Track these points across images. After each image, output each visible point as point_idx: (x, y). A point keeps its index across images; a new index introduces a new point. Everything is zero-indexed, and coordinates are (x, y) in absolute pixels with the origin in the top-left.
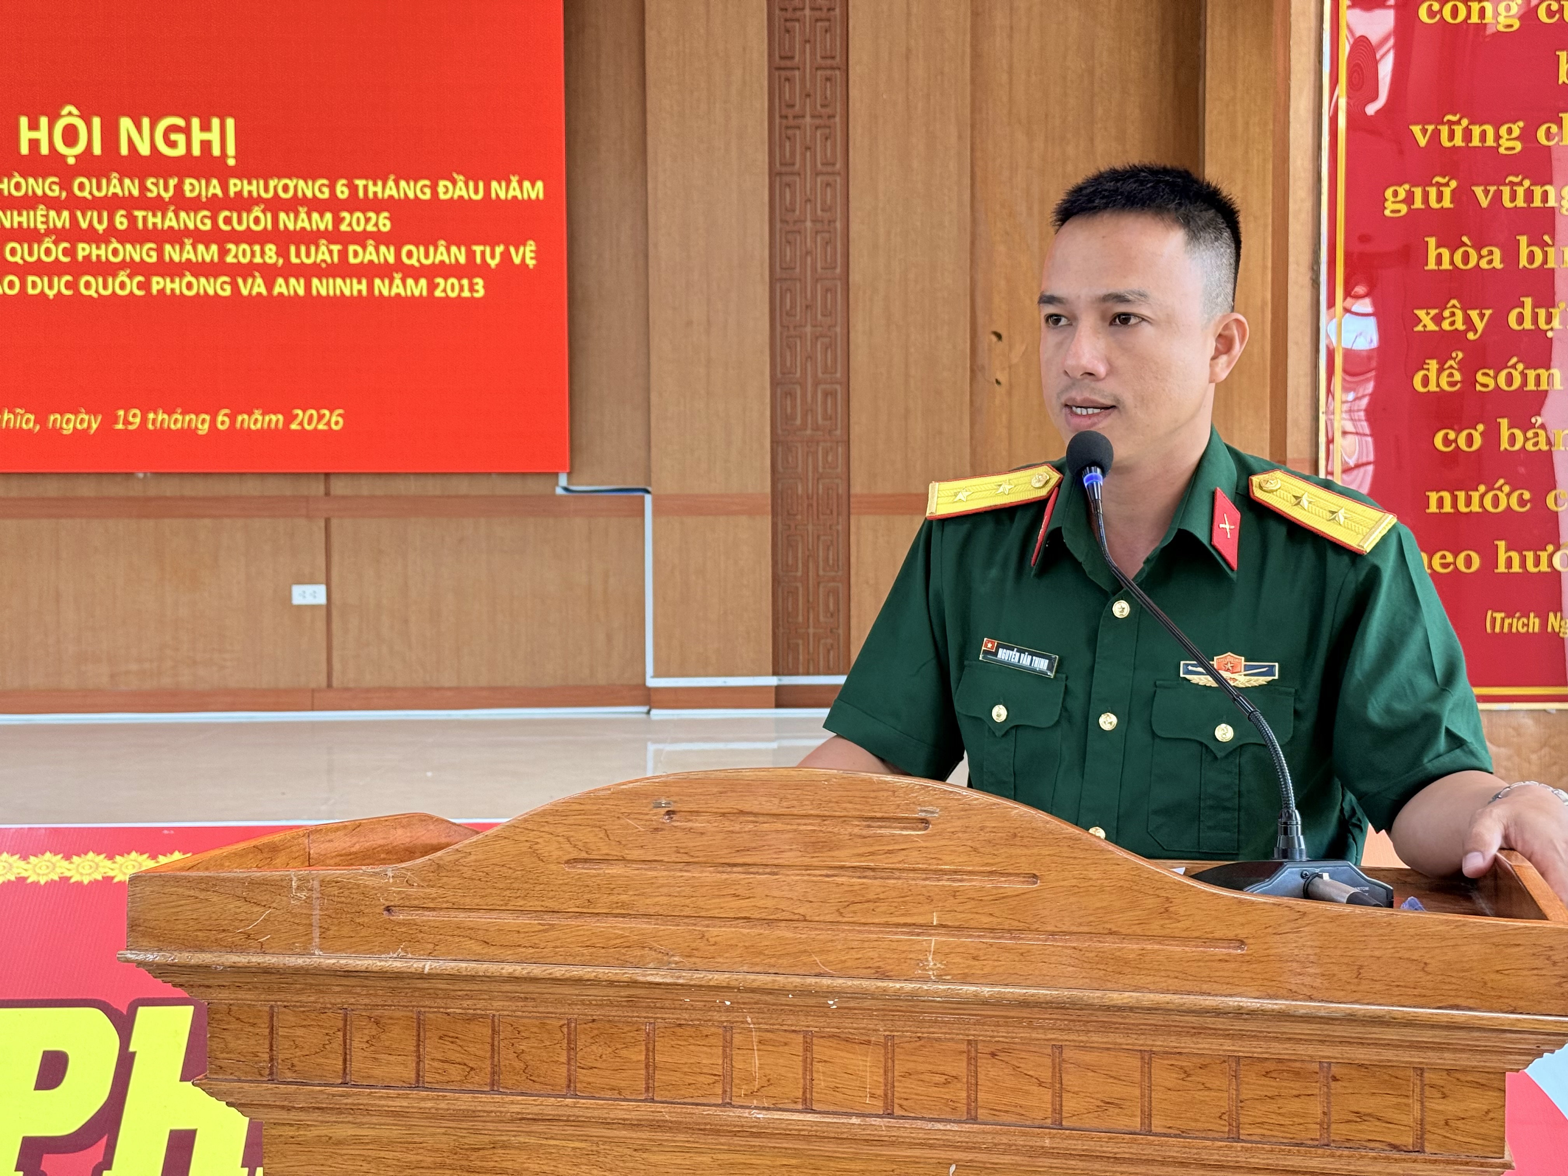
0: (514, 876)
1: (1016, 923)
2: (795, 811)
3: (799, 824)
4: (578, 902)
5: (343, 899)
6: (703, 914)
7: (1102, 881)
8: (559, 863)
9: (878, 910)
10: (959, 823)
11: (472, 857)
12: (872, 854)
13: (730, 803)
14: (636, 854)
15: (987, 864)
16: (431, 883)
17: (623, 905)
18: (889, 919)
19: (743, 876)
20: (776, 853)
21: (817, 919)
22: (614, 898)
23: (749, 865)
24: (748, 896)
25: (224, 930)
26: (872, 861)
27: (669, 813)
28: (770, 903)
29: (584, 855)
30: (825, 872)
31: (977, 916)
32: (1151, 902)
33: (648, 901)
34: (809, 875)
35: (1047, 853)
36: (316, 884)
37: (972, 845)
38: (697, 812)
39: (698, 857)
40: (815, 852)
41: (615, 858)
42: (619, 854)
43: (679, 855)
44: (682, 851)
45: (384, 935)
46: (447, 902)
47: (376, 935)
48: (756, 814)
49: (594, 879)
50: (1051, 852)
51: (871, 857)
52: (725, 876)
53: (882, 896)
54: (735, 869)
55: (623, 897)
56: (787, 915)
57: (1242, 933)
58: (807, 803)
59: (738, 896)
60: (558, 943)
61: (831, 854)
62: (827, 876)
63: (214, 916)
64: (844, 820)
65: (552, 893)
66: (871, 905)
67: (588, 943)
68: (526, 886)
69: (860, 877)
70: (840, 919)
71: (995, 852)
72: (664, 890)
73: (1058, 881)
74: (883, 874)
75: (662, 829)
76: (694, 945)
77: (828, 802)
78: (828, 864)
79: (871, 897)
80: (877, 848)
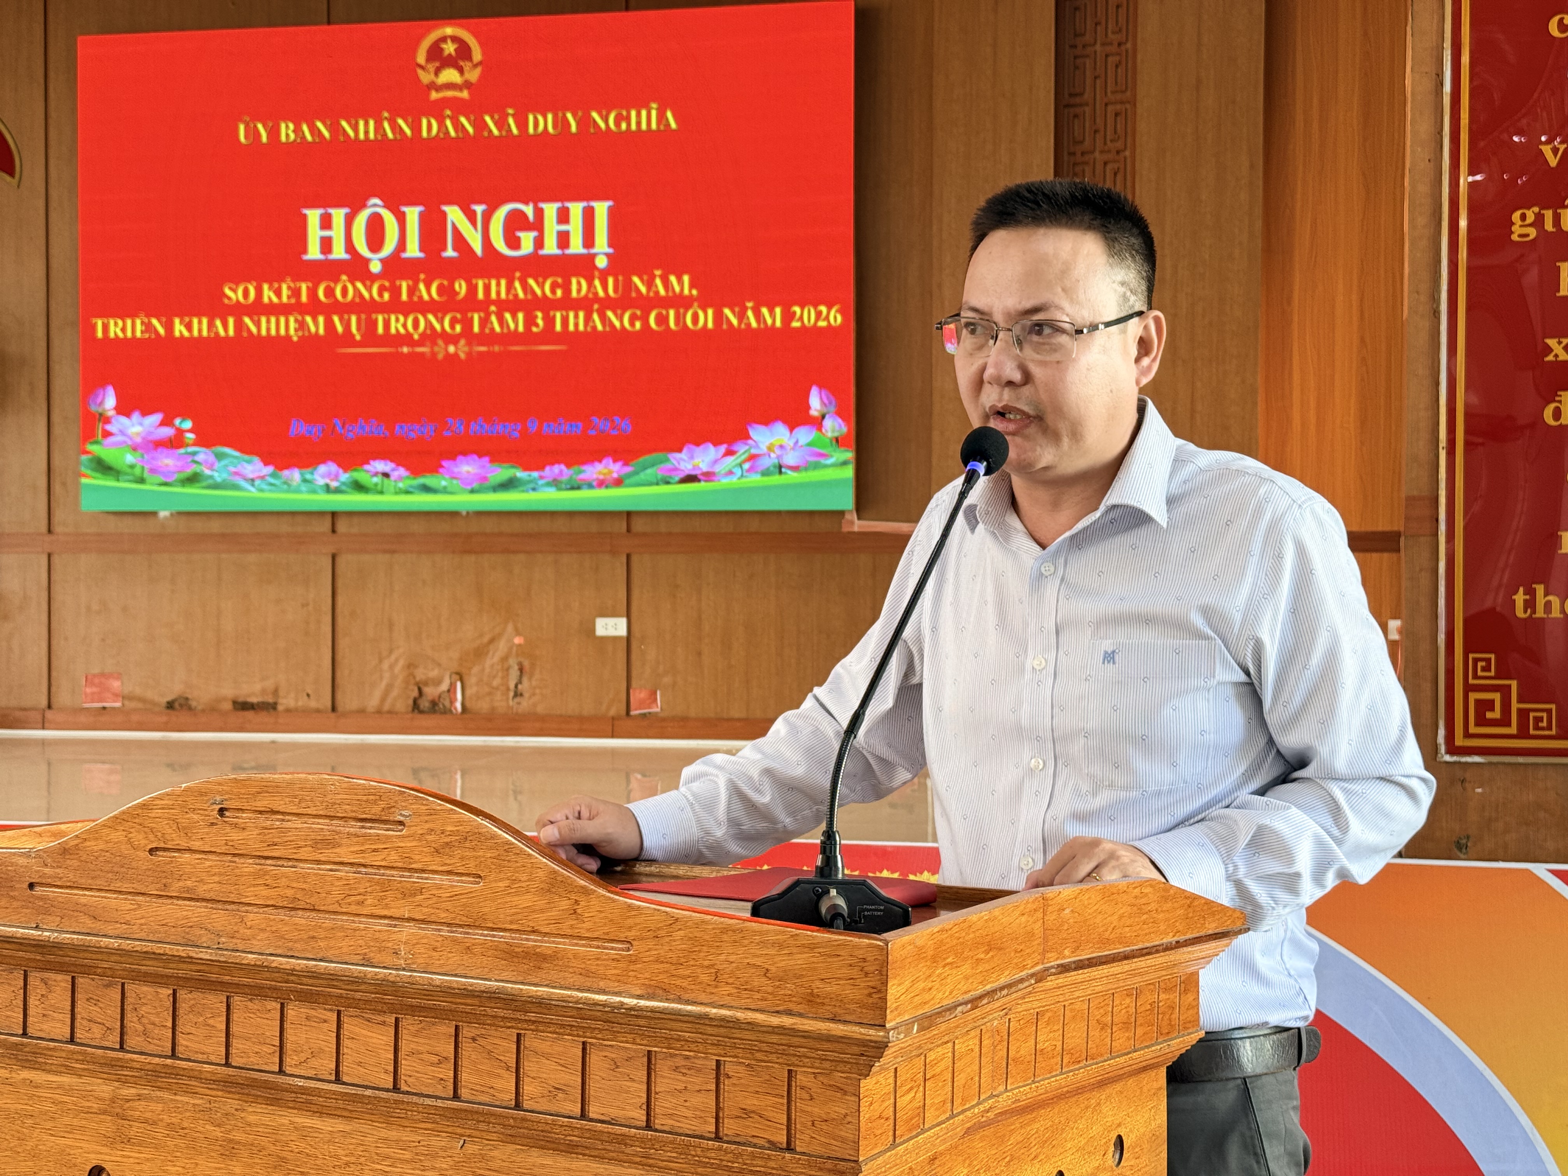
0: (114, 861)
1: (464, 919)
2: (309, 811)
3: (312, 823)
4: (158, 886)
5: (2, 875)
6: (243, 900)
7: (528, 883)
9: (366, 902)
11: (88, 844)
12: (363, 852)
13: (262, 803)
14: (196, 845)
15: (446, 864)
16: (59, 865)
18: (374, 911)
19: (273, 868)
21: (322, 908)
23: (277, 858)
24: (275, 886)
26: (363, 858)
27: (222, 810)
29: (162, 845)
30: (328, 867)
31: (437, 911)
32: (565, 904)
33: (205, 887)
35: (489, 855)
37: (435, 846)
38: (241, 809)
39: (241, 849)
41: (183, 848)
43: (227, 847)
44: (231, 843)
45: (27, 908)
46: (70, 881)
50: (493, 855)
51: (362, 855)
52: (259, 867)
53: (369, 890)
55: (189, 883)
56: (302, 905)
57: (631, 934)
58: (318, 804)
59: (268, 886)
61: (335, 850)
62: (331, 870)
64: (345, 820)
66: (361, 898)
68: (122, 870)
70: (339, 909)
71: (451, 854)
72: (216, 879)
73: (496, 881)
74: (371, 870)
75: (217, 824)
76: (235, 928)
77: (335, 804)
78: (332, 860)
79: (362, 890)
80: (367, 847)
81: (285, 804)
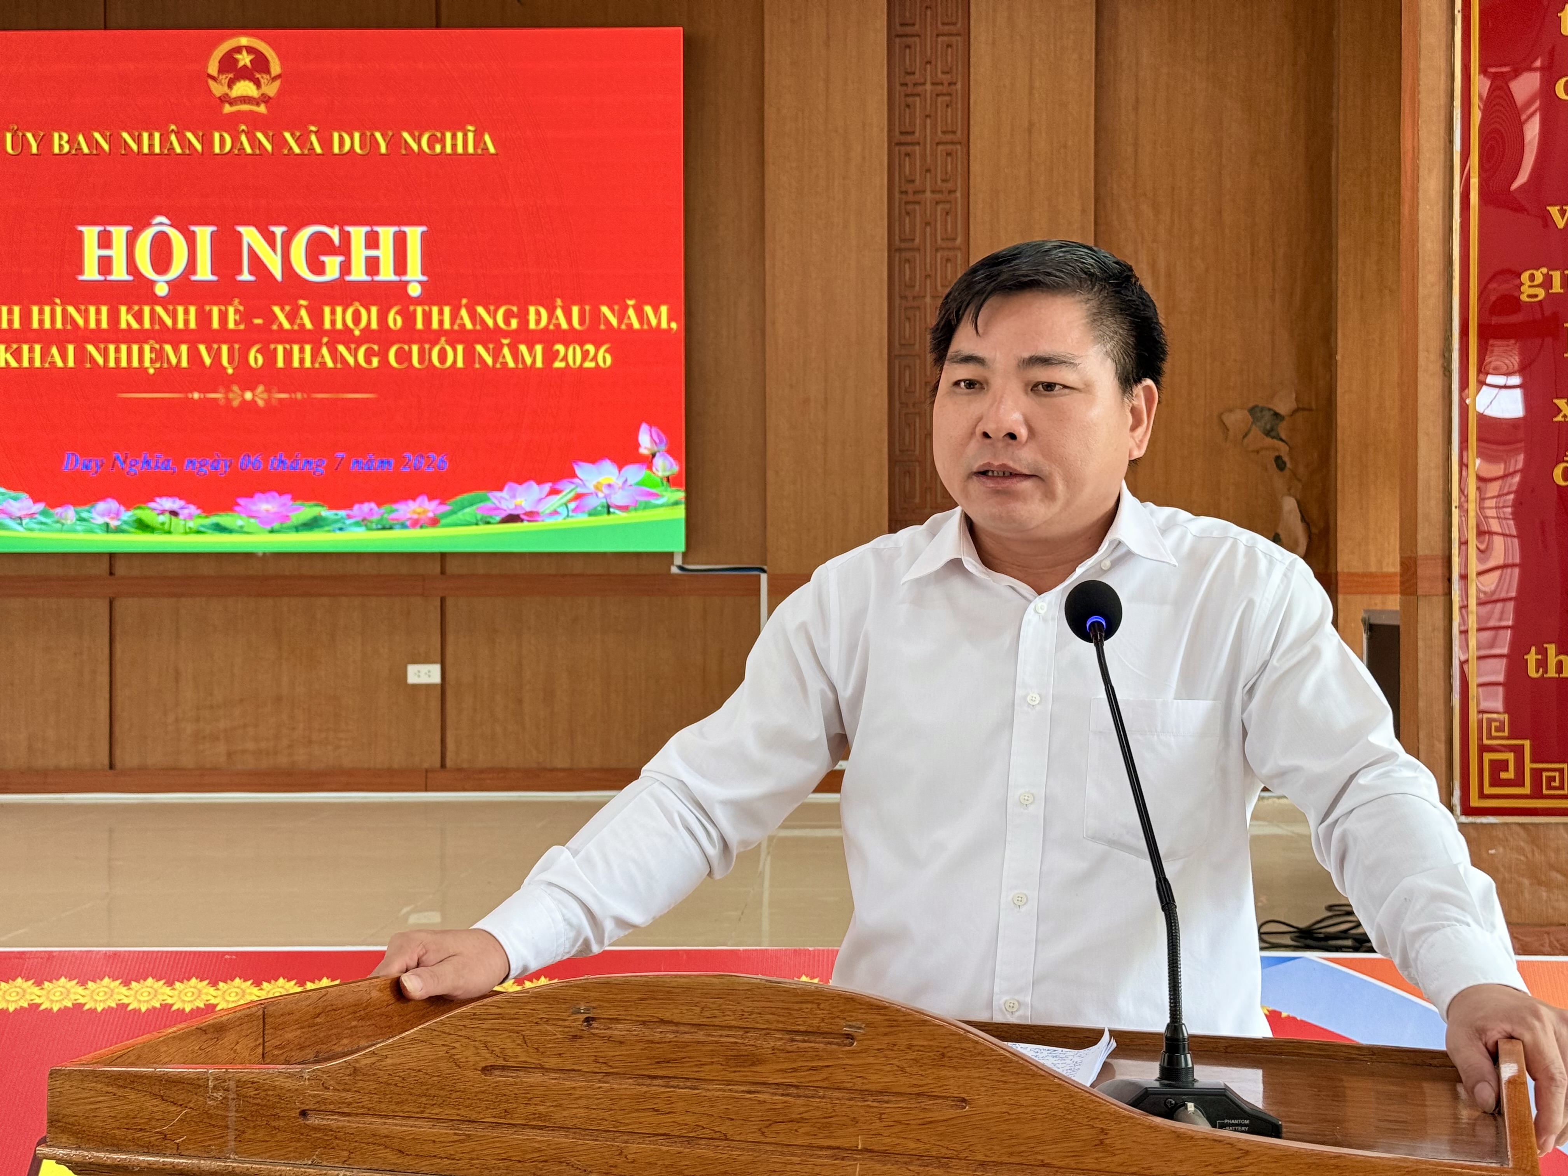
0: (430, 1081)
1: (944, 1151)
2: (717, 1021)
3: (721, 1036)
4: (495, 1112)
5: (259, 1101)
6: (622, 1129)
7: (1033, 1108)
8: (476, 1069)
9: (801, 1131)
10: (887, 1040)
11: (389, 1061)
12: (795, 1070)
13: (650, 1012)
14: (552, 1062)
15: (915, 1085)
16: (347, 1087)
17: (541, 1116)
18: (814, 1141)
19: (663, 1089)
20: (696, 1065)
21: (738, 1138)
22: (531, 1109)
23: (670, 1078)
24: (668, 1111)
25: (141, 1130)
26: (795, 1077)
27: (587, 1020)
28: (689, 1119)
29: (501, 1062)
30: (746, 1088)
31: (904, 1141)
32: (1086, 1133)
33: (565, 1113)
34: (730, 1090)
35: (977, 1075)
36: (232, 1084)
37: (898, 1064)
38: (616, 1019)
39: (616, 1067)
40: (737, 1066)
41: (533, 1066)
42: (537, 1062)
43: (598, 1065)
44: (601, 1060)
45: (299, 1140)
46: (363, 1107)
47: (291, 1140)
48: (677, 1024)
49: (511, 1088)
50: (982, 1075)
51: (795, 1074)
52: (645, 1089)
53: (805, 1115)
54: (655, 1082)
55: (541, 1109)
56: (707, 1133)
58: (728, 1013)
59: (657, 1111)
60: (474, 1155)
61: (754, 1069)
62: (750, 1092)
63: (132, 1114)
64: (767, 1033)
65: (469, 1102)
66: (795, 1126)
67: (504, 1156)
68: (442, 1093)
69: (783, 1095)
70: (762, 1139)
71: (923, 1073)
72: (583, 1102)
73: (988, 1106)
74: (807, 1092)
75: (581, 1037)
76: (611, 1162)
77: (751, 1013)
78: (751, 1079)
79: (794, 1116)
80: (800, 1064)
81: (681, 1013)
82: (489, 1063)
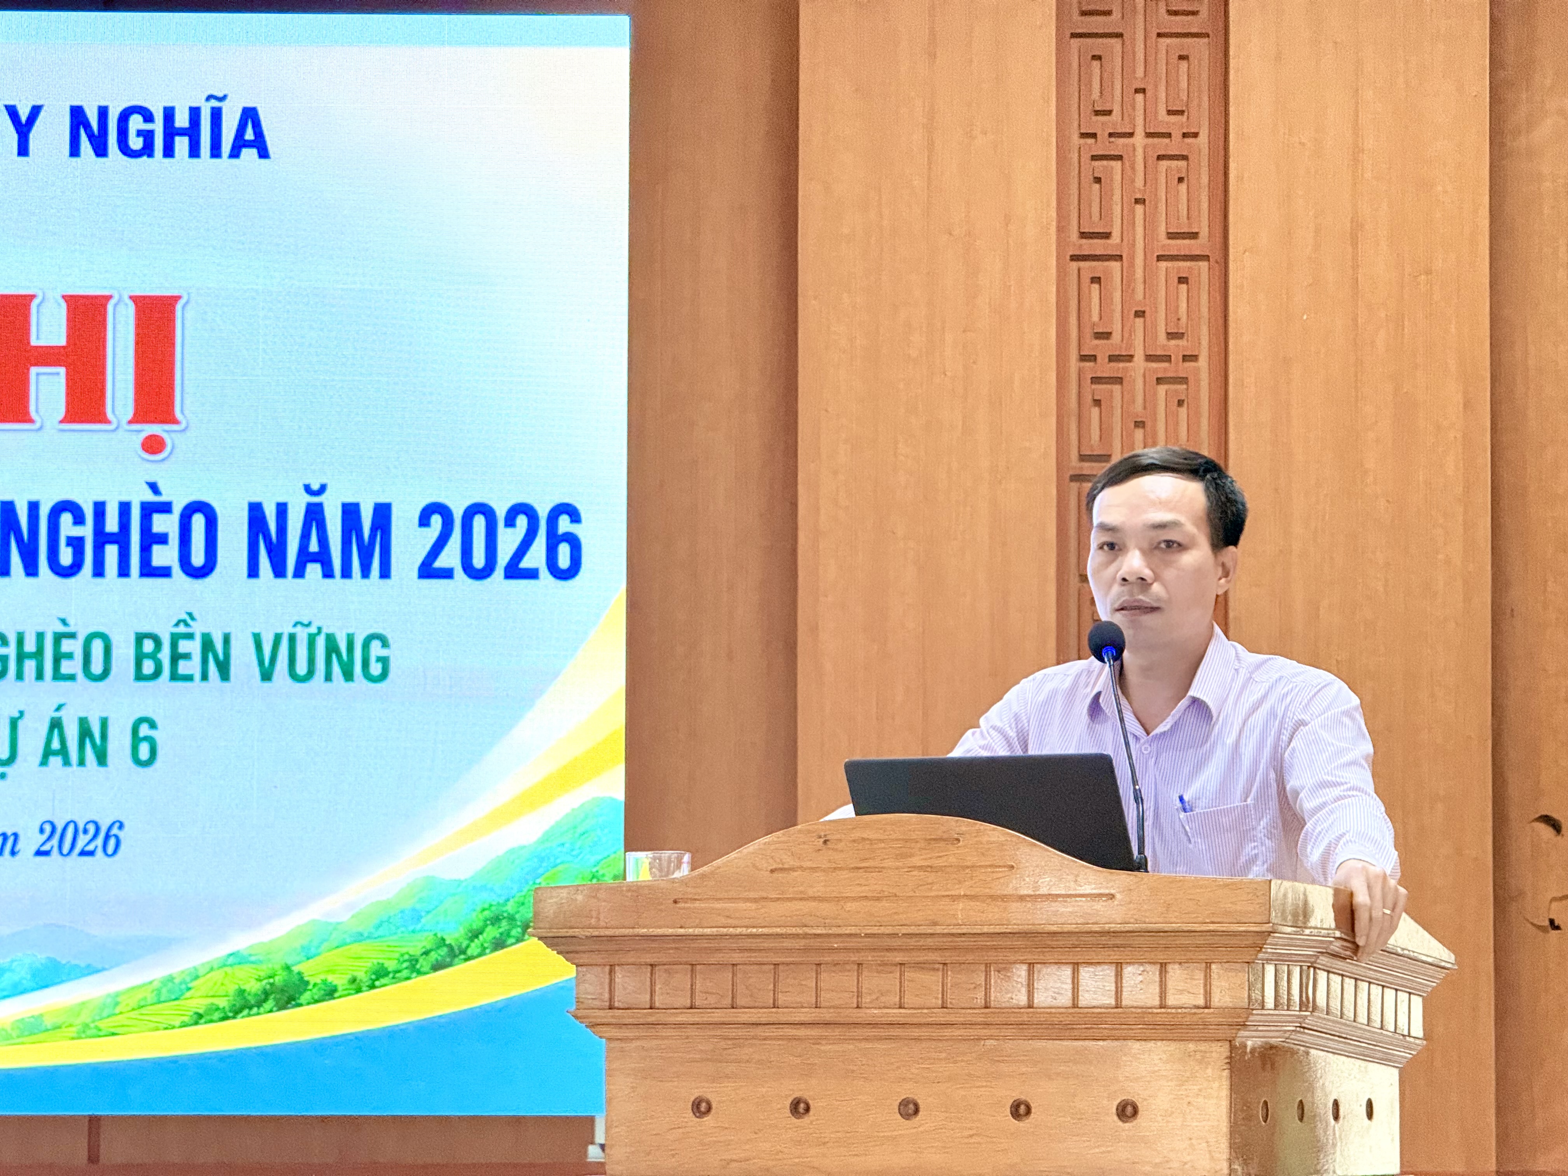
0: (743, 879)
5: (651, 896)
8: (767, 871)
10: (974, 840)
12: (930, 858)
15: (989, 861)
16: (698, 885)
17: (801, 892)
19: (863, 874)
20: (881, 860)
21: (902, 895)
22: (795, 889)
25: (585, 917)
26: (930, 862)
27: (825, 841)
28: (878, 888)
29: (781, 866)
30: (906, 870)
31: (983, 889)
33: (814, 891)
34: (898, 872)
38: (840, 840)
39: (840, 864)
40: (901, 859)
42: (799, 865)
43: (830, 863)
44: (832, 861)
45: (673, 915)
46: (707, 895)
47: (668, 916)
48: (871, 840)
49: (785, 880)
52: (853, 874)
54: (859, 871)
55: (800, 889)
57: (1113, 890)
60: (766, 916)
61: (909, 860)
63: (580, 909)
65: (763, 889)
66: (929, 886)
67: (782, 915)
69: (924, 872)
70: (914, 895)
81: (873, 834)
82: (774, 867)
